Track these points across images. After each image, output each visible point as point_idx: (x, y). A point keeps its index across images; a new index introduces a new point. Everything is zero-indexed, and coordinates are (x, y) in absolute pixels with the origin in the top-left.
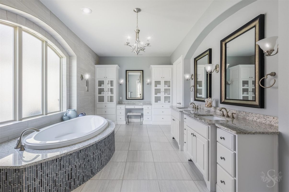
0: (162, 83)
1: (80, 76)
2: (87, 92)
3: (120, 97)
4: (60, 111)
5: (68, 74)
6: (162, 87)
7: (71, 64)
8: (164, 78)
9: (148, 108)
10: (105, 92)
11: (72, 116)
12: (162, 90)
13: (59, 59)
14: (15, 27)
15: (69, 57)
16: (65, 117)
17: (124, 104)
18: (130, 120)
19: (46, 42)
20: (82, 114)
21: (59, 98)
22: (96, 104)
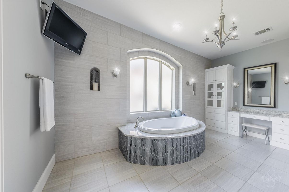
1: (186, 82)
2: (195, 96)
3: (235, 102)
4: (172, 110)
5: (177, 82)
7: (179, 73)
9: (282, 122)
10: (214, 96)
11: (177, 115)
13: (171, 71)
14: (144, 58)
15: (178, 68)
16: (172, 115)
17: (241, 111)
18: (249, 133)
19: (161, 62)
20: (184, 114)
21: (171, 100)
22: (205, 108)
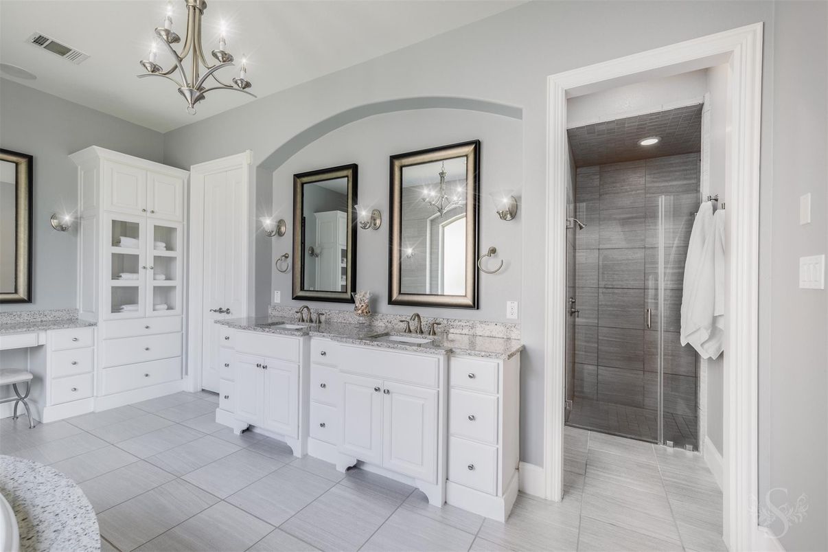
0: (147, 232)
6: (145, 248)
8: (153, 212)
9: (76, 339)
12: (146, 260)
